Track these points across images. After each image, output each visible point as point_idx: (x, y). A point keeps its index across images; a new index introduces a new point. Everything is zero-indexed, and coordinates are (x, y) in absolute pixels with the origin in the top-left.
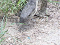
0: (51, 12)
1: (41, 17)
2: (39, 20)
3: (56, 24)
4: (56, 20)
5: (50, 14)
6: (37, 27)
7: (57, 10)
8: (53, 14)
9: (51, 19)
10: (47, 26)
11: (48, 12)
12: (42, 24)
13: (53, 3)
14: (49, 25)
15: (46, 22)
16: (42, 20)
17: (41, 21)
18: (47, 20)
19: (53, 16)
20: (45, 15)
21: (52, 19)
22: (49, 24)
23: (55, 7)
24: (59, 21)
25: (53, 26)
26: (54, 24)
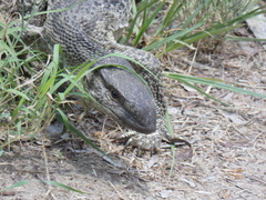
0: (190, 124)
1: (144, 150)
2: (138, 164)
3: (212, 178)
4: (212, 162)
5: (185, 133)
6: (128, 191)
7: (213, 115)
8: (198, 136)
9: (188, 159)
10: (173, 189)
11: (176, 127)
12: (152, 179)
13: (195, 87)
14: (180, 185)
15: (169, 169)
16: (151, 163)
17: (145, 169)
18: (172, 163)
19: (200, 144)
20: (163, 141)
21: (195, 159)
22: (182, 178)
23: (206, 104)
24: (225, 164)
25: (199, 186)
26: (204, 180)
